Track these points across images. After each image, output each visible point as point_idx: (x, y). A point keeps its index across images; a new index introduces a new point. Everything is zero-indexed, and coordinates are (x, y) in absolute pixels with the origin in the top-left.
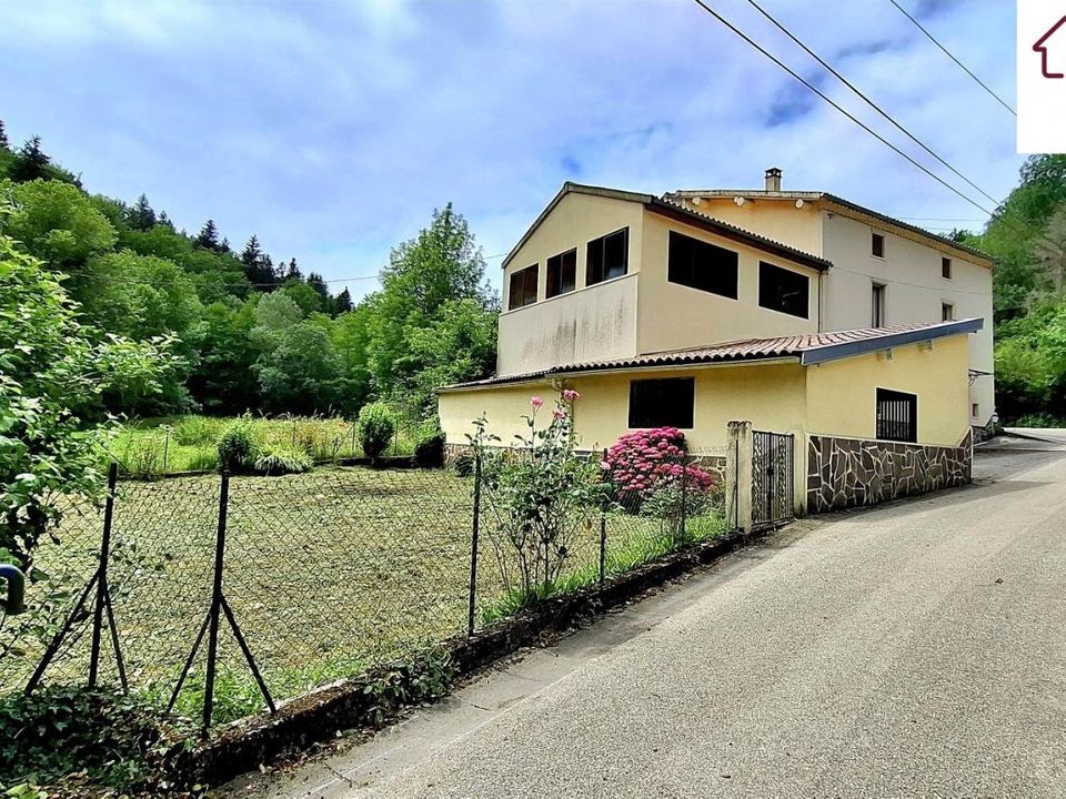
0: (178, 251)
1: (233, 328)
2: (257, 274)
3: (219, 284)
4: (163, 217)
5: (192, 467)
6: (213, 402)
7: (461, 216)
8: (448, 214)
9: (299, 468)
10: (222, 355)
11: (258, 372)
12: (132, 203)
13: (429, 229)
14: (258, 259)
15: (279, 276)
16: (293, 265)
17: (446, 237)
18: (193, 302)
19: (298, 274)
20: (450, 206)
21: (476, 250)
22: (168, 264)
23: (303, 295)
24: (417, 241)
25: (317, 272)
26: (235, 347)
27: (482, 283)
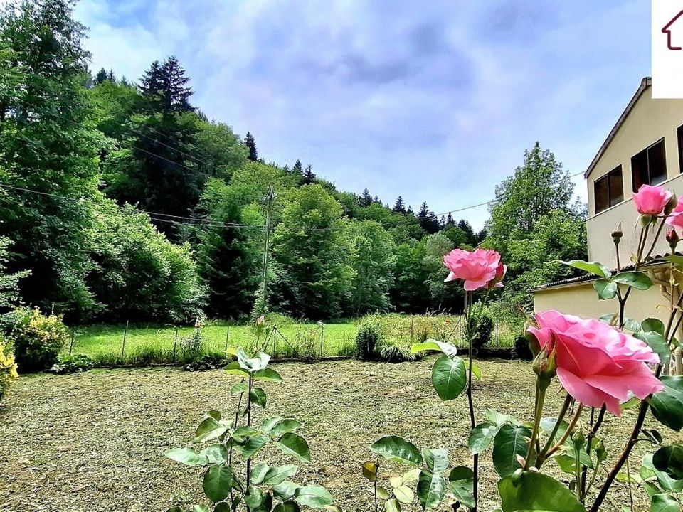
0: (383, 216)
1: (414, 258)
2: (428, 224)
3: (406, 233)
4: (376, 199)
5: (340, 353)
6: (405, 305)
7: (548, 150)
8: (537, 151)
9: (414, 357)
10: (408, 276)
11: (429, 285)
12: (360, 194)
13: (522, 165)
14: (428, 215)
15: (442, 224)
16: (450, 217)
17: (537, 169)
18: (389, 243)
19: (453, 222)
20: (537, 145)
21: (564, 175)
22: (374, 223)
23: (455, 234)
24: (514, 178)
25: (465, 219)
26: (415, 270)
27: (572, 201)
